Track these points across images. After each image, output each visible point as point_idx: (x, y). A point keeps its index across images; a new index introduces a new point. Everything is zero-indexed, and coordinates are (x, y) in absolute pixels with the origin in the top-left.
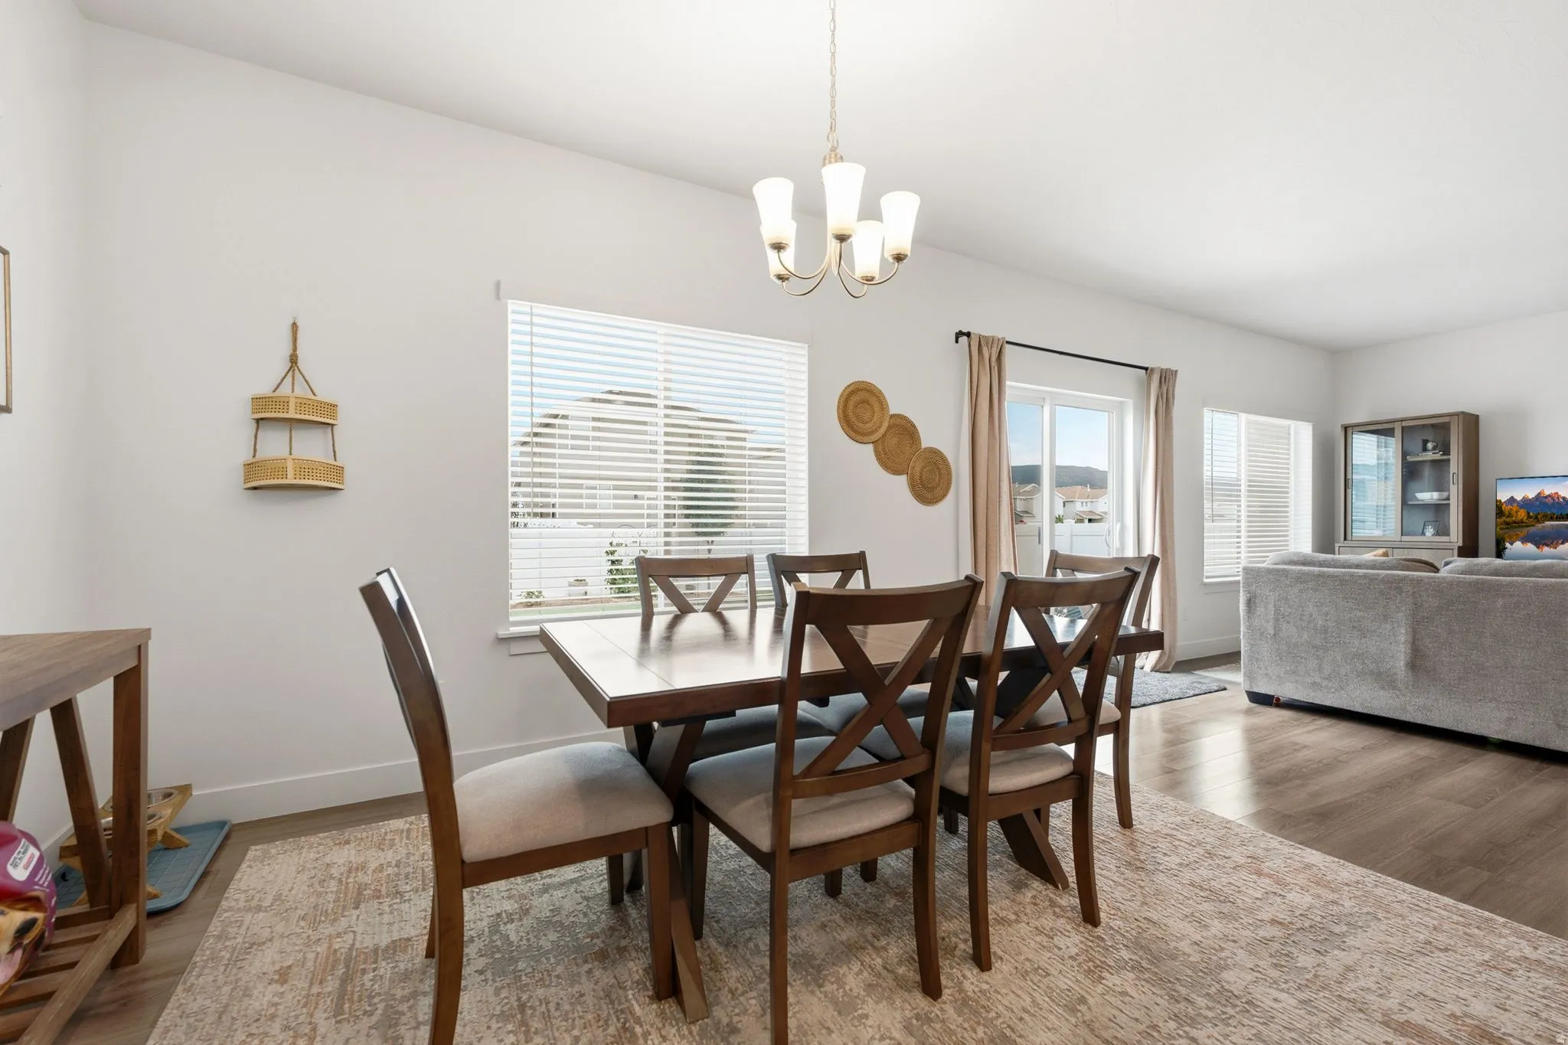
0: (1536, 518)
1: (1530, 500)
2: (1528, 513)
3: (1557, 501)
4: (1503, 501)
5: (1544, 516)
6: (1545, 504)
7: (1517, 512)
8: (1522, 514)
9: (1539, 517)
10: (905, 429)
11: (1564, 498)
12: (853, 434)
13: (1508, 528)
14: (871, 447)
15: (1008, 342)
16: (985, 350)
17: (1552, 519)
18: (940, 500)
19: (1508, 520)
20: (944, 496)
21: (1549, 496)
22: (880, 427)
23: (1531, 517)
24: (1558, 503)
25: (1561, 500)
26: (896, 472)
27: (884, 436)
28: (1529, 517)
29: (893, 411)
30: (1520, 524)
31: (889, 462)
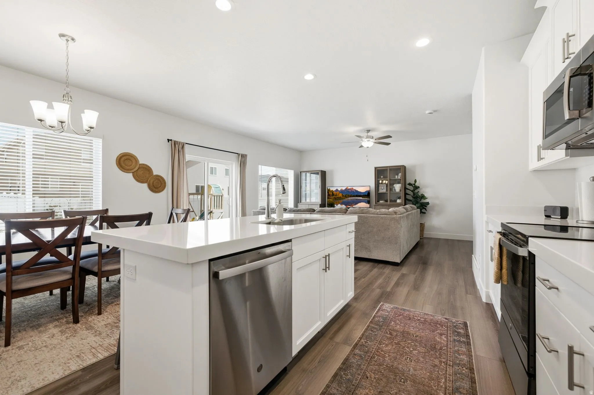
0: (346, 196)
1: (343, 190)
2: (343, 195)
3: (352, 190)
4: (334, 190)
5: (348, 196)
6: (348, 191)
7: (339, 194)
8: (340, 195)
9: (347, 196)
10: (147, 169)
11: (355, 190)
12: (123, 170)
13: (335, 200)
14: (131, 175)
15: (186, 143)
16: (177, 146)
17: (351, 197)
18: (161, 191)
19: (336, 197)
20: (163, 190)
21: (350, 189)
22: (135, 168)
23: (344, 196)
24: (353, 191)
25: (354, 190)
26: (142, 182)
27: (138, 170)
28: (343, 196)
29: (140, 163)
30: (340, 198)
31: (139, 179)
